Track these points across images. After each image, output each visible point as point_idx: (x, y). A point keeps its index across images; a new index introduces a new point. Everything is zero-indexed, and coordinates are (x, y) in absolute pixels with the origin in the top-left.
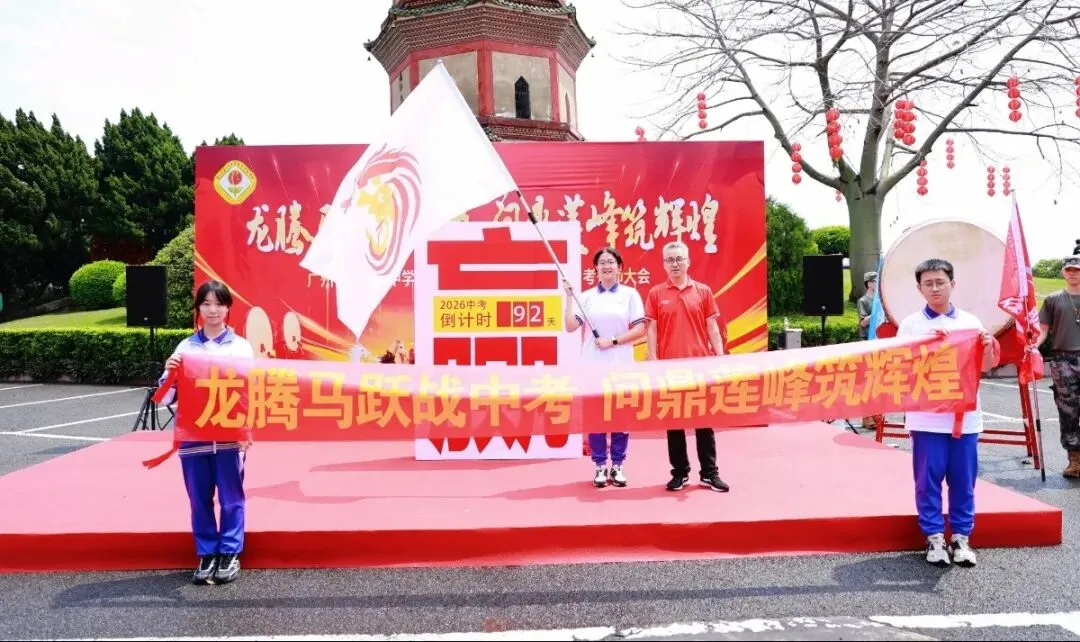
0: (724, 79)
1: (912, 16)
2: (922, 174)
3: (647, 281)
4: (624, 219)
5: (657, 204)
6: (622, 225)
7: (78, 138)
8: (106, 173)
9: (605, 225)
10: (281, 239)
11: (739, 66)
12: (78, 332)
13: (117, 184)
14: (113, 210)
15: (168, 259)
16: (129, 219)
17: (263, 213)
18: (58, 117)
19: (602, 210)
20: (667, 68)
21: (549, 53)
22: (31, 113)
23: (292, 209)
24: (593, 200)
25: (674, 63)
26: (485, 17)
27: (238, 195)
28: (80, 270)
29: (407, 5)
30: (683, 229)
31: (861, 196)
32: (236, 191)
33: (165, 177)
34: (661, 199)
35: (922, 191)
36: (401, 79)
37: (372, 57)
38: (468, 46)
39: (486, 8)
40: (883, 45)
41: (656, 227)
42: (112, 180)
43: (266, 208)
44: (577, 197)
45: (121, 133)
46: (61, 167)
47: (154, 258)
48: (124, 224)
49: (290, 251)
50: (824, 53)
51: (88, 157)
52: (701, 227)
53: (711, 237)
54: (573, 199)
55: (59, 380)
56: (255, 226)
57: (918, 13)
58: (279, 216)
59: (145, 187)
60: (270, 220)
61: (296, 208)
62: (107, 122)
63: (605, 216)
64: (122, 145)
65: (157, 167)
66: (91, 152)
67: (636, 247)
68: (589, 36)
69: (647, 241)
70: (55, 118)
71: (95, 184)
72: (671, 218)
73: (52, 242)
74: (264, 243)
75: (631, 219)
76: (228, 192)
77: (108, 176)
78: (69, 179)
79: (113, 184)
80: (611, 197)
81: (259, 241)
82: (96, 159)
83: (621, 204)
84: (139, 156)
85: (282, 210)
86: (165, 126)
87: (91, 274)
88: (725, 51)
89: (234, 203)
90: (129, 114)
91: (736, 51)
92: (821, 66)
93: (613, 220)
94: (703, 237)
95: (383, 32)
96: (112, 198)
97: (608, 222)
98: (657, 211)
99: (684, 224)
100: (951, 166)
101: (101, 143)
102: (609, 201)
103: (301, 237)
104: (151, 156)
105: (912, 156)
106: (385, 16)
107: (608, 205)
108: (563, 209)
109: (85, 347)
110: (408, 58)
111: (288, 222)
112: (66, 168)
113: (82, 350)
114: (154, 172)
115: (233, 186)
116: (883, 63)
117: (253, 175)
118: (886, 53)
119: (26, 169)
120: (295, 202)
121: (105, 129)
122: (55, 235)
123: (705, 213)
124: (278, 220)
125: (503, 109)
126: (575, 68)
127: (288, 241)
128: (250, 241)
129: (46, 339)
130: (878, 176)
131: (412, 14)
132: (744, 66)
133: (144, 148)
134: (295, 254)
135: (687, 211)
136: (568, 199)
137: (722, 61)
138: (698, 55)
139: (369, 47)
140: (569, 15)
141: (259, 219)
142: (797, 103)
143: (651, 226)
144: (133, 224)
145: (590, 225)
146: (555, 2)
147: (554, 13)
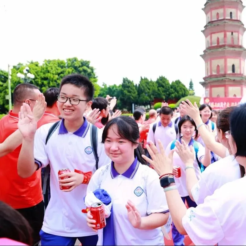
13: (160, 89)
21: (239, 58)
39: (226, 50)
48: (162, 96)
64: (161, 82)
65: (167, 86)
71: (157, 89)
84: (163, 84)
90: (161, 77)
122: (152, 98)
146: (241, 47)
147: (240, 50)
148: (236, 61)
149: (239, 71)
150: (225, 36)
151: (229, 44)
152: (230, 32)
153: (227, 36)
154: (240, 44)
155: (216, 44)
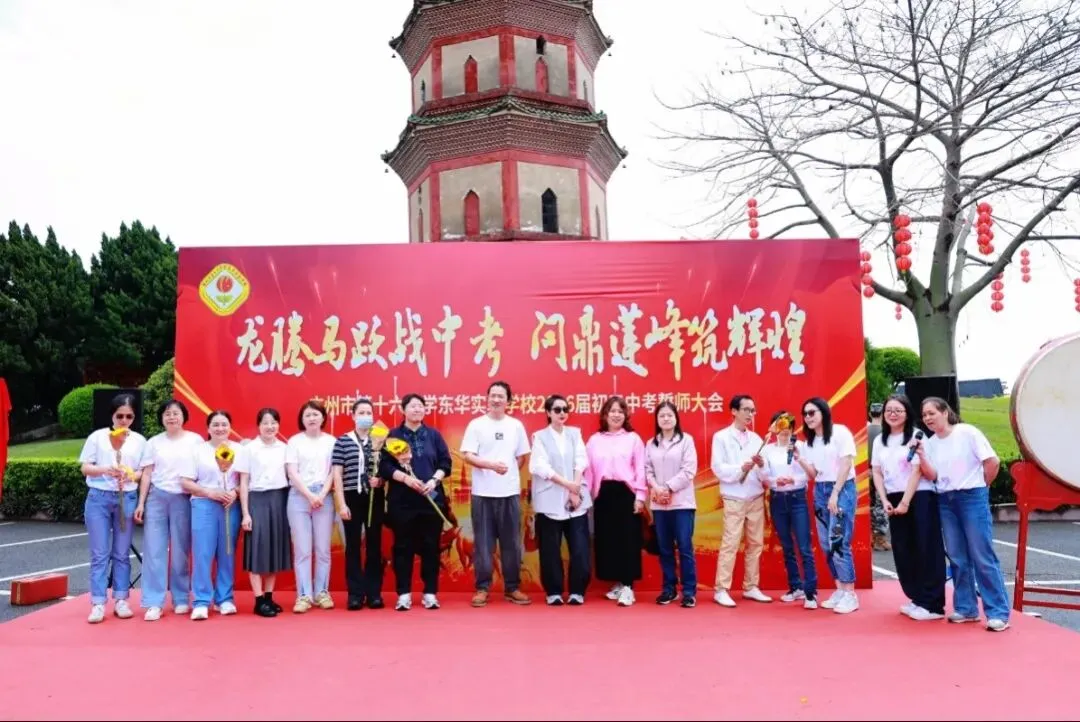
0: (775, 185)
1: (988, 111)
2: (998, 287)
3: (720, 409)
4: (691, 333)
5: (731, 316)
6: (688, 340)
7: (74, 252)
8: (103, 289)
9: (668, 340)
10: (278, 358)
11: (790, 170)
12: (56, 464)
13: (112, 302)
14: (108, 330)
15: (162, 382)
16: (125, 340)
17: (257, 326)
18: (56, 231)
19: (663, 323)
20: (711, 175)
21: (579, 163)
22: (27, 226)
23: (290, 320)
24: (654, 311)
25: (718, 168)
26: (510, 126)
27: (227, 304)
28: (71, 393)
29: (427, 114)
30: (763, 346)
31: (931, 312)
32: (226, 300)
33: (164, 294)
34: (736, 310)
35: (997, 308)
36: (420, 191)
37: (390, 168)
38: (492, 155)
39: (512, 115)
40: (954, 145)
41: (730, 342)
42: (109, 298)
43: (260, 320)
44: (634, 306)
45: (119, 247)
46: (53, 284)
47: (146, 381)
48: (118, 344)
49: (288, 372)
50: (889, 154)
51: (84, 273)
52: (785, 343)
53: (796, 354)
54: (629, 309)
55: (33, 517)
56: (247, 343)
57: (994, 108)
58: (276, 329)
59: (142, 304)
60: (265, 334)
61: (296, 321)
62: (105, 237)
63: (668, 329)
64: (120, 259)
65: (155, 283)
66: (87, 267)
67: (705, 367)
68: (620, 146)
69: (719, 359)
70: (50, 231)
71: (89, 301)
72: (747, 332)
73: (41, 365)
74: (258, 362)
75: (700, 333)
76: (216, 301)
77: (104, 293)
78: (62, 296)
79: (109, 302)
80: (675, 307)
81: (252, 359)
82: (92, 275)
83: (686, 314)
84: (138, 272)
85: (280, 322)
86: (168, 240)
87: (82, 398)
88: (775, 154)
89: (223, 314)
90: (129, 227)
91: (790, 154)
92: (885, 169)
93: (678, 334)
94: (787, 355)
95: (402, 142)
96: (106, 317)
97: (672, 337)
98: (730, 324)
99: (764, 339)
100: (1026, 279)
101: (99, 258)
102: (672, 311)
103: (302, 355)
104: (150, 272)
105: (988, 268)
106: (404, 125)
107: (671, 317)
108: (617, 321)
109: (63, 481)
110: (428, 170)
111: (286, 336)
112: (58, 284)
113: (60, 483)
114: (152, 289)
115: (222, 294)
116: (954, 165)
117: (246, 281)
118: (958, 154)
119: (15, 285)
120: (295, 313)
121: (103, 243)
122: (45, 357)
123: (789, 326)
124: (274, 334)
125: (529, 222)
126: (606, 179)
127: (285, 361)
128: (240, 360)
129: (21, 471)
130: (950, 290)
131: (432, 122)
132: (796, 171)
133: (145, 263)
134: (293, 375)
135: (767, 324)
136: (622, 308)
137: (771, 167)
138: (747, 159)
139: (387, 158)
140: (599, 122)
141: (252, 333)
142: (853, 212)
143: (723, 342)
144: (129, 345)
145: (651, 341)
146: (584, 109)
147: (581, 121)
148: (560, 178)
149: (578, 226)
150: (506, 53)
151: (525, 92)
152: (530, 36)
153: (518, 54)
154: (580, 96)
155: (463, 93)
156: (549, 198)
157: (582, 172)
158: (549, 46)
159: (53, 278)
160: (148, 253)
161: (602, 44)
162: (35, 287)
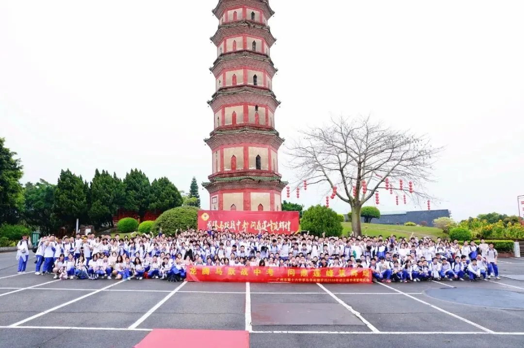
5: (280, 222)
6: (273, 226)
7: (120, 178)
9: (270, 226)
14: (130, 202)
18: (116, 173)
19: (270, 223)
21: (268, 146)
22: (107, 171)
26: (246, 135)
29: (220, 130)
30: (284, 227)
32: (205, 218)
33: (145, 191)
36: (217, 153)
37: (206, 144)
38: (241, 144)
40: (360, 163)
42: (130, 192)
43: (211, 221)
44: (266, 221)
45: (131, 177)
48: (133, 206)
50: (342, 166)
51: (122, 184)
58: (213, 223)
59: (139, 194)
60: (211, 224)
61: (216, 222)
62: (127, 173)
67: (276, 230)
68: (282, 139)
69: (278, 229)
71: (125, 193)
73: (113, 212)
75: (275, 225)
77: (128, 191)
78: (119, 192)
79: (130, 194)
83: (273, 222)
84: (137, 185)
86: (144, 174)
89: (205, 221)
90: (134, 171)
92: (341, 170)
95: (211, 136)
98: (280, 224)
101: (125, 179)
103: (217, 227)
104: (141, 185)
110: (220, 147)
112: (118, 189)
114: (142, 190)
117: (209, 215)
120: (216, 220)
121: (127, 175)
123: (288, 224)
125: (252, 166)
126: (277, 149)
128: (208, 227)
131: (222, 133)
133: (139, 182)
135: (285, 224)
136: (264, 221)
139: (206, 141)
143: (278, 226)
146: (271, 129)
147: (270, 133)
148: (262, 151)
149: (267, 167)
150: (246, 111)
151: (252, 124)
152: (253, 105)
153: (249, 111)
154: (269, 125)
155: (231, 124)
156: (258, 158)
157: (269, 150)
158: (259, 108)
159: (117, 187)
160: (140, 179)
161: (277, 103)
162: (113, 190)
